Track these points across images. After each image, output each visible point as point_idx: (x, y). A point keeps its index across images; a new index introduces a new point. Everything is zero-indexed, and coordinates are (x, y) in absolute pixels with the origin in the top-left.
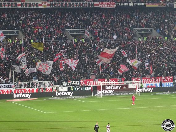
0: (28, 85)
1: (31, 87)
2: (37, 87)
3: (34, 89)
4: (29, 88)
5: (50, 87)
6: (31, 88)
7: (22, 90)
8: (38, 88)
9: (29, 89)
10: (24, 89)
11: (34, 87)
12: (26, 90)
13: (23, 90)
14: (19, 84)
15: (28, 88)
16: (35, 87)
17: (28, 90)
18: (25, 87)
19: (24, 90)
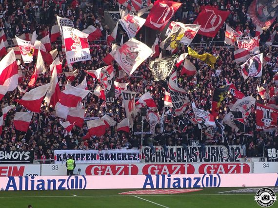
0: (179, 156)
1: (186, 159)
2: (201, 161)
3: (194, 164)
4: (182, 163)
5: (234, 162)
6: (186, 163)
7: (163, 166)
8: (204, 162)
9: (182, 165)
10: (168, 163)
11: (194, 161)
12: (173, 167)
13: (165, 167)
14: (158, 151)
15: (178, 161)
16: (196, 161)
17: (179, 166)
18: (172, 158)
19: (169, 167)
